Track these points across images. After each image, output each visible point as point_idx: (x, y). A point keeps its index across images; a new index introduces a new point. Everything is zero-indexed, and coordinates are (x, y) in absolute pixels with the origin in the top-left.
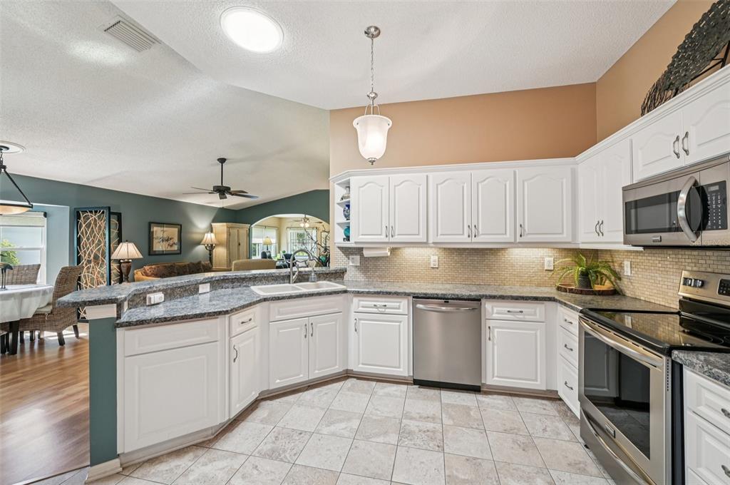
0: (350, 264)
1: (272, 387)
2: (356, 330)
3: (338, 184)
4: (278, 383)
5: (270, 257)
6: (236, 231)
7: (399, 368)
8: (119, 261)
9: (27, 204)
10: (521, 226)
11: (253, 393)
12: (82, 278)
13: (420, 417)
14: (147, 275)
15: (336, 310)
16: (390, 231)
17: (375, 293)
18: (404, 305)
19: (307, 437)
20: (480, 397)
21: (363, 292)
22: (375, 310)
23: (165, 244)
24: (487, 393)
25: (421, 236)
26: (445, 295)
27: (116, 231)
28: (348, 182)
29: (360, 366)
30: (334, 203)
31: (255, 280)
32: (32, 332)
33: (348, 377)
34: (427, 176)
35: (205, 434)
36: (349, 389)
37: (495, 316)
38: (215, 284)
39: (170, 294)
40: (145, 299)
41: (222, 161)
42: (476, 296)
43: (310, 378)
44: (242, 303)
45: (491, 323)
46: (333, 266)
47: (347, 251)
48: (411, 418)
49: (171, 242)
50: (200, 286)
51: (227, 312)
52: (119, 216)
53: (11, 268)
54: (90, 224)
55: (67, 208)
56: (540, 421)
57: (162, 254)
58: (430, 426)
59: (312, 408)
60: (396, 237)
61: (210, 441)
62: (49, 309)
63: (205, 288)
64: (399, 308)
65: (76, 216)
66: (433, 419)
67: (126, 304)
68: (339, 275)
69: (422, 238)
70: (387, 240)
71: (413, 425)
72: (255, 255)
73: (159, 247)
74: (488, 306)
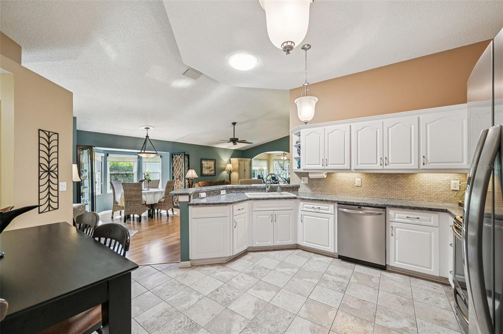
0: (302, 182)
1: (254, 246)
2: (302, 221)
3: (294, 134)
4: (257, 244)
5: (262, 178)
6: (243, 162)
7: (328, 246)
8: (188, 179)
9: (155, 152)
10: (424, 157)
11: (245, 246)
12: (175, 187)
13: (336, 275)
14: (200, 187)
15: (290, 208)
16: (325, 162)
17: (313, 200)
18: (331, 208)
19: (269, 271)
20: (384, 273)
21: (305, 199)
22: (313, 210)
23: (208, 170)
24: (390, 271)
25: (346, 165)
26: (358, 203)
27: (187, 164)
28: (299, 133)
29: (304, 242)
30: (292, 146)
31: (247, 189)
32: (158, 210)
33: (298, 249)
34: (350, 126)
35: (223, 260)
36: (296, 254)
37: (396, 219)
38: (229, 191)
39: (209, 193)
40: (199, 195)
41: (234, 124)
42: (382, 205)
43: (275, 244)
44: (239, 200)
45: (394, 225)
46: (292, 184)
47: (301, 175)
48: (330, 274)
49: (211, 169)
50: (221, 191)
51: (231, 203)
52: (188, 156)
53: (151, 181)
54: (177, 161)
55: (169, 153)
56: (426, 293)
57: (207, 175)
58: (341, 280)
59: (274, 259)
60: (329, 166)
61: (225, 263)
62: (163, 200)
63: (223, 192)
64: (328, 210)
65: (172, 157)
66: (345, 277)
67: (192, 196)
68: (295, 189)
69: (347, 166)
70: (323, 168)
71: (329, 278)
72: (254, 177)
73: (206, 172)
74: (391, 212)
